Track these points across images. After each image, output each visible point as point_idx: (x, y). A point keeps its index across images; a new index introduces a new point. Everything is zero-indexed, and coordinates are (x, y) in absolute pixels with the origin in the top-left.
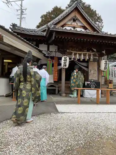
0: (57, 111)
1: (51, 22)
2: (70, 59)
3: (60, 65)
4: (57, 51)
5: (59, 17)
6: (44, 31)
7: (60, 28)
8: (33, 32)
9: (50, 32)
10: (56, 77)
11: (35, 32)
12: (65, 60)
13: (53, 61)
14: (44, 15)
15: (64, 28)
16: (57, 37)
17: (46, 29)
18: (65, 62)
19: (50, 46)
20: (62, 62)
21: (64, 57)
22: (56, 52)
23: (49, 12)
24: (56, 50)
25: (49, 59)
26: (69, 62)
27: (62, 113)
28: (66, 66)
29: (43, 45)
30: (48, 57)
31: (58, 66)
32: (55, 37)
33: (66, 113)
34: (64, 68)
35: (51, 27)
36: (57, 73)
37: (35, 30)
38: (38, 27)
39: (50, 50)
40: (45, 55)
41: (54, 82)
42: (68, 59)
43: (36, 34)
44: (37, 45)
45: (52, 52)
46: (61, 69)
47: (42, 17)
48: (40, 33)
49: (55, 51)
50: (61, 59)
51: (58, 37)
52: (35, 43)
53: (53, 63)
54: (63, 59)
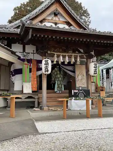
1: (28, 16)
2: (52, 62)
3: (41, 69)
4: (35, 52)
5: (37, 10)
6: (18, 27)
7: (38, 25)
8: (4, 29)
9: (26, 30)
10: (36, 86)
12: (47, 64)
13: (30, 66)
14: (18, 7)
15: (43, 24)
16: (34, 35)
17: (20, 25)
18: (46, 67)
19: (26, 46)
20: (43, 66)
21: (44, 60)
22: (34, 53)
23: (24, 4)
24: (34, 51)
25: (26, 62)
26: (52, 65)
27: (43, 134)
28: (48, 71)
29: (17, 45)
30: (23, 60)
31: (37, 71)
32: (32, 35)
33: (49, 133)
34: (45, 74)
35: (26, 22)
36: (36, 80)
37: (6, 26)
38: (10, 22)
39: (26, 52)
40: (19, 58)
41: (33, 92)
42: (50, 62)
43: (7, 31)
44: (9, 45)
45: (29, 53)
46: (42, 74)
47: (15, 9)
48: (12, 30)
49: (33, 52)
50: (40, 62)
51: (36, 35)
52: (6, 43)
53: (31, 67)
54: (44, 62)
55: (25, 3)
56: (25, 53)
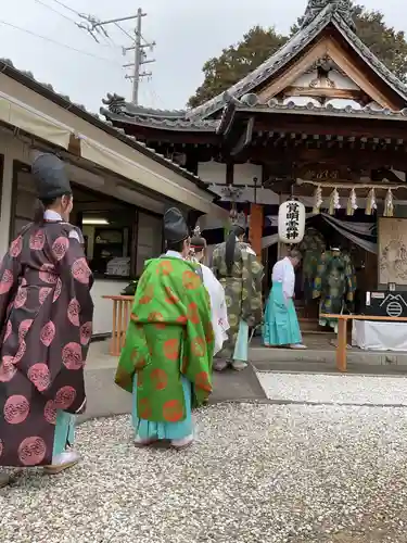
0: (260, 395)
1: (243, 82)
2: (308, 210)
3: (275, 230)
4: (259, 182)
5: (269, 64)
6: (215, 116)
7: (272, 103)
8: (179, 121)
9: (237, 119)
11: (183, 119)
12: (293, 215)
13: (246, 220)
14: (215, 60)
15: (286, 102)
16: (260, 134)
17: (222, 109)
18: (292, 222)
19: (236, 166)
20: (282, 220)
21: (286, 203)
22: (255, 187)
23: (233, 51)
24: (255, 180)
25: (233, 212)
26: (307, 220)
27: (280, 403)
28: (295, 235)
29: (212, 163)
30: (227, 206)
31: (263, 236)
32: (254, 134)
34: (288, 244)
35: (239, 99)
37: (184, 113)
38: (194, 102)
39: (235, 183)
40: (216, 200)
42: (301, 209)
43: (186, 127)
44: (192, 166)
45: (243, 186)
46: (276, 244)
47: (207, 67)
48: (203, 125)
49: (253, 183)
50: (274, 210)
51: (265, 135)
52: (183, 158)
54: (284, 209)
55: (236, 49)
56: (234, 186)
